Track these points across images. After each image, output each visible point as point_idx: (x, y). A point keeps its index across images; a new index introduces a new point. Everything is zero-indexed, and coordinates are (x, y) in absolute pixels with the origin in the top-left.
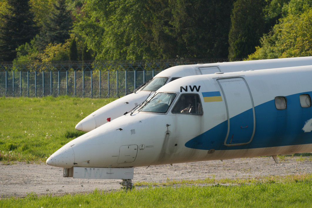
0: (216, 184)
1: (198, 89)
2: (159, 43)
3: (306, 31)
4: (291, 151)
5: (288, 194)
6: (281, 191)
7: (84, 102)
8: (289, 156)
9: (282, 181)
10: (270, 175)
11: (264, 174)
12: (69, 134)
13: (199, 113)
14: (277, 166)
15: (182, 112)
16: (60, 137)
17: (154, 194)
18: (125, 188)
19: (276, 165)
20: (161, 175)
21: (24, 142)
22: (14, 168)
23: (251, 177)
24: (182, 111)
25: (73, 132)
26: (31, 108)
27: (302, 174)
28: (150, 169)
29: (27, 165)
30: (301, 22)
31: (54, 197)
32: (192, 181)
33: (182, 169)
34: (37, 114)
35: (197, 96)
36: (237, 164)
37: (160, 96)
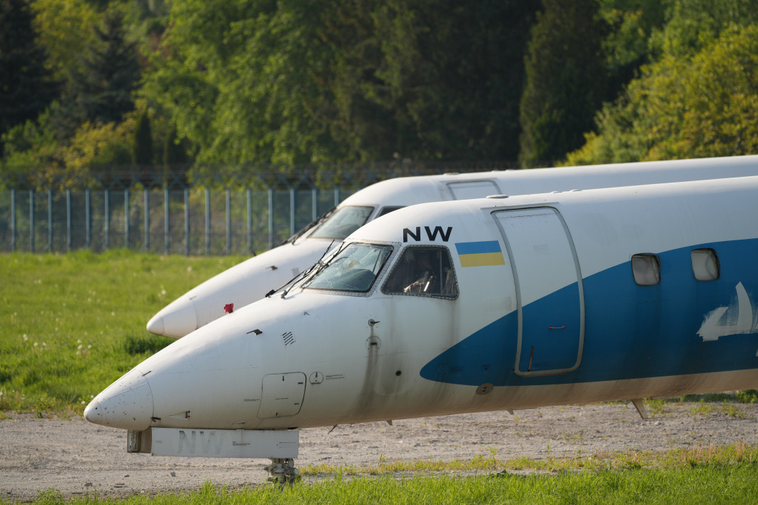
0: (500, 470)
1: (445, 234)
2: (352, 124)
3: (707, 95)
4: (678, 389)
5: (671, 497)
6: (656, 489)
7: (170, 264)
8: (673, 401)
9: (657, 465)
10: (630, 450)
11: (616, 448)
12: (133, 343)
13: (447, 294)
14: (646, 427)
15: (408, 290)
16: (112, 351)
17: (349, 495)
18: (277, 479)
19: (643, 425)
20: (365, 447)
21: (27, 365)
22: (6, 428)
23: (584, 455)
24: (406, 289)
25: (142, 339)
26: (38, 278)
27: (705, 447)
28: (339, 433)
29: (38, 421)
30: (695, 74)
31: (104, 501)
32: (441, 464)
33: (416, 434)
34: (54, 293)
35: (445, 252)
36: (548, 421)
37: (354, 252)
